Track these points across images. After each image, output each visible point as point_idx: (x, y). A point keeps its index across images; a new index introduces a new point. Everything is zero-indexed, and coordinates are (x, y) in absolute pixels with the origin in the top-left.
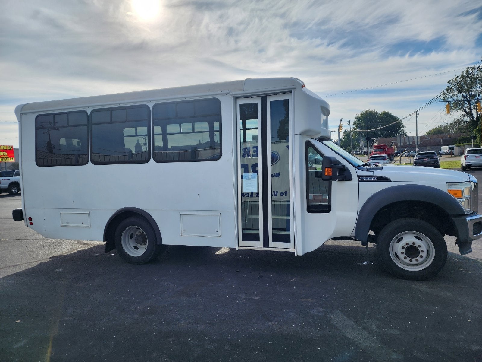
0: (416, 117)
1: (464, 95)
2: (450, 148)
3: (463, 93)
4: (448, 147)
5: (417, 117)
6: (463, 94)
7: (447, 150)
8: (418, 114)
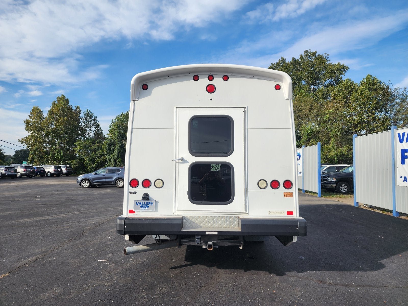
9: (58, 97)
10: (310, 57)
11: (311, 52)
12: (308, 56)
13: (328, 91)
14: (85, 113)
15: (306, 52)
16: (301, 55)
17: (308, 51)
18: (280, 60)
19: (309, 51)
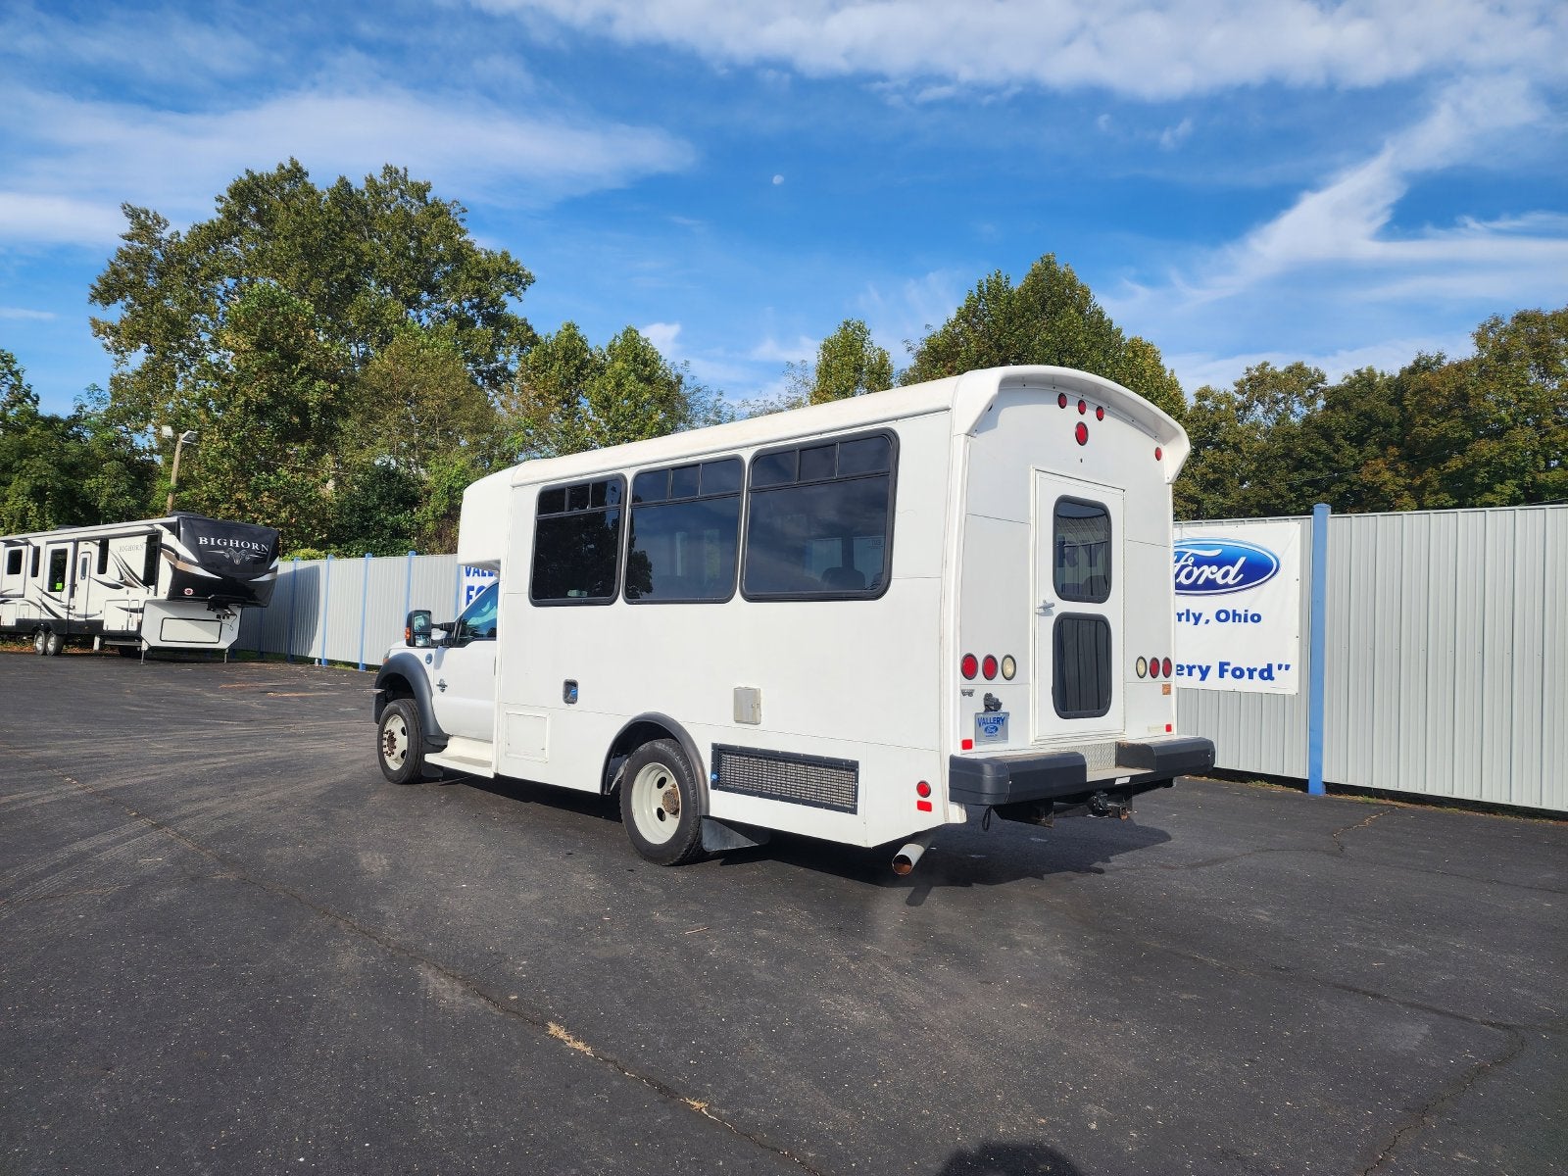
10: (402, 197)
11: (409, 179)
12: (396, 192)
13: (469, 341)
15: (389, 171)
16: (371, 176)
17: (397, 172)
18: (283, 167)
19: (402, 172)
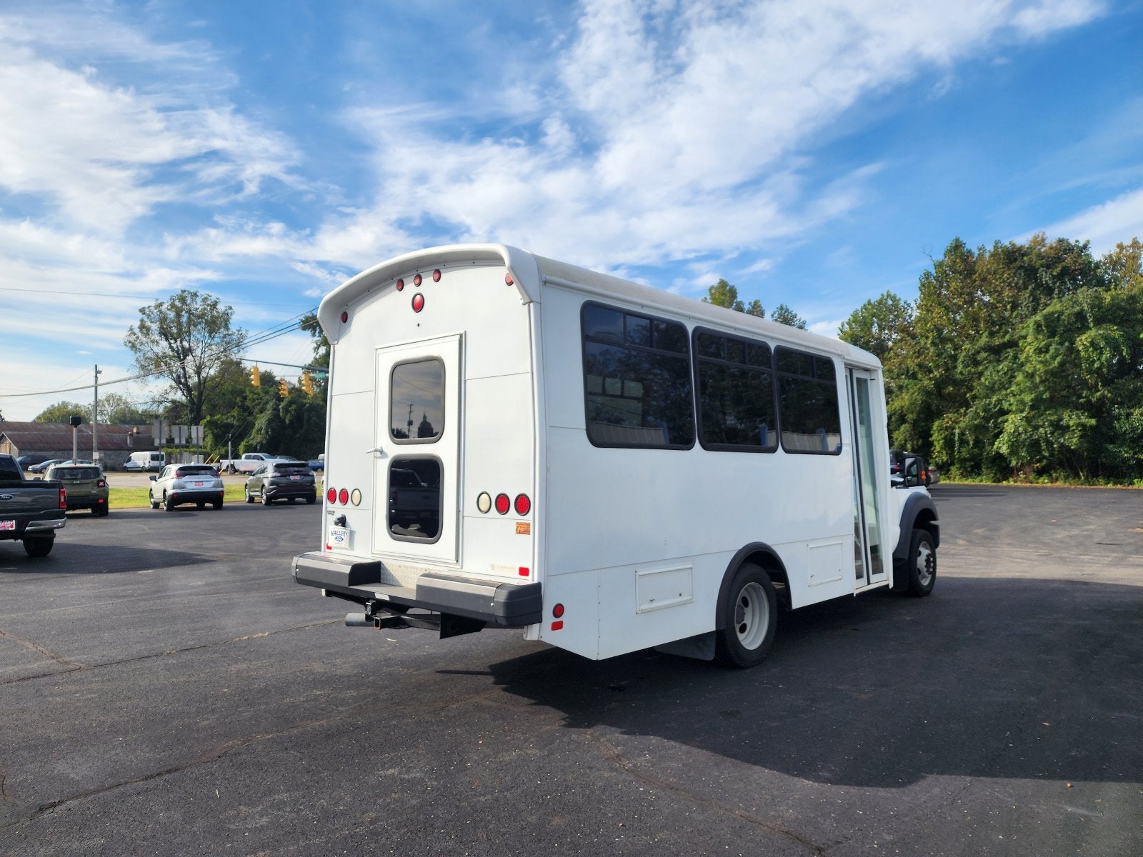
0: (94, 379)
1: (173, 345)
2: (154, 458)
3: (172, 341)
4: (148, 454)
5: (96, 377)
6: (170, 344)
7: (147, 462)
8: (100, 372)
9: (712, 288)
14: (776, 315)
